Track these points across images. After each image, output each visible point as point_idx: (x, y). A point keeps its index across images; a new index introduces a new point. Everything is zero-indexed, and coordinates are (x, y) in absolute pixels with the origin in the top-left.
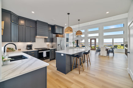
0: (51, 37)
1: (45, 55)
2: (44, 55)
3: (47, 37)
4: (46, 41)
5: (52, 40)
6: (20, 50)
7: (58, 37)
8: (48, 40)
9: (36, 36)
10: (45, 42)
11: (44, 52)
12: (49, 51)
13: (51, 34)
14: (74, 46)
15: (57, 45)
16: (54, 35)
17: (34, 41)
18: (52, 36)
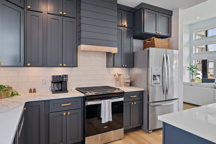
0: (127, 49)
1: (106, 115)
2: (102, 116)
3: (114, 50)
4: (111, 64)
5: (130, 61)
6: (35, 91)
7: (154, 47)
8: (118, 60)
9: (80, 44)
10: (107, 67)
11: (102, 102)
12: (122, 99)
13: (126, 41)
14: (193, 80)
15: (151, 77)
16: (138, 44)
17: (74, 64)
18: (131, 45)
